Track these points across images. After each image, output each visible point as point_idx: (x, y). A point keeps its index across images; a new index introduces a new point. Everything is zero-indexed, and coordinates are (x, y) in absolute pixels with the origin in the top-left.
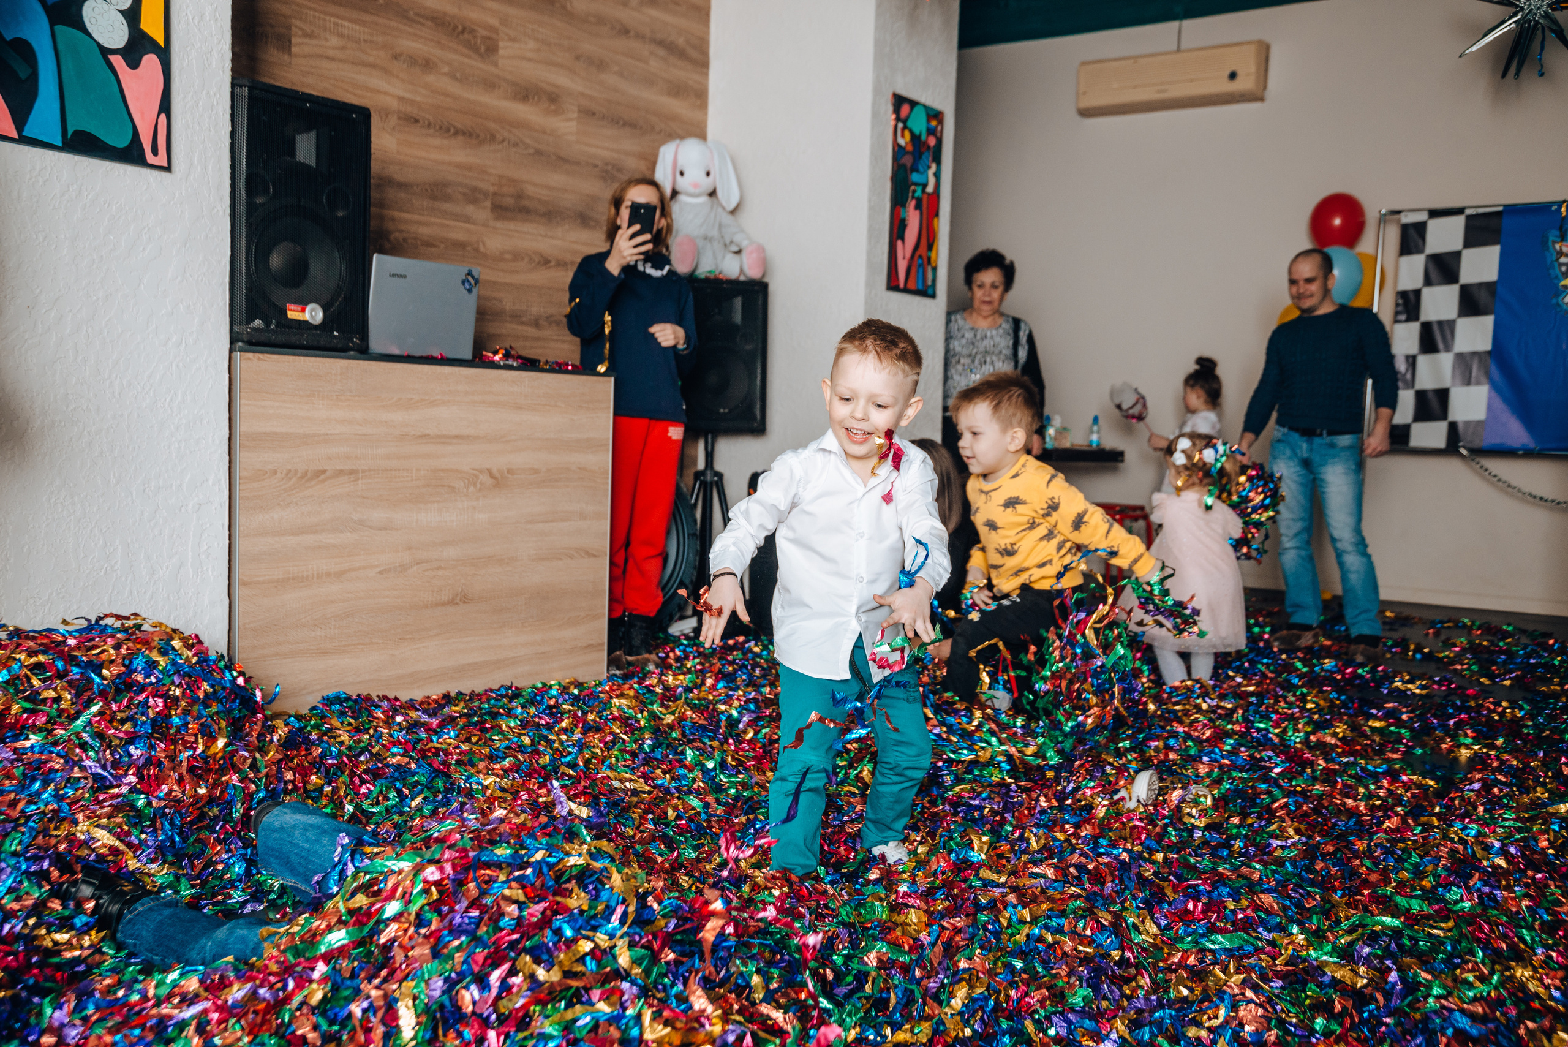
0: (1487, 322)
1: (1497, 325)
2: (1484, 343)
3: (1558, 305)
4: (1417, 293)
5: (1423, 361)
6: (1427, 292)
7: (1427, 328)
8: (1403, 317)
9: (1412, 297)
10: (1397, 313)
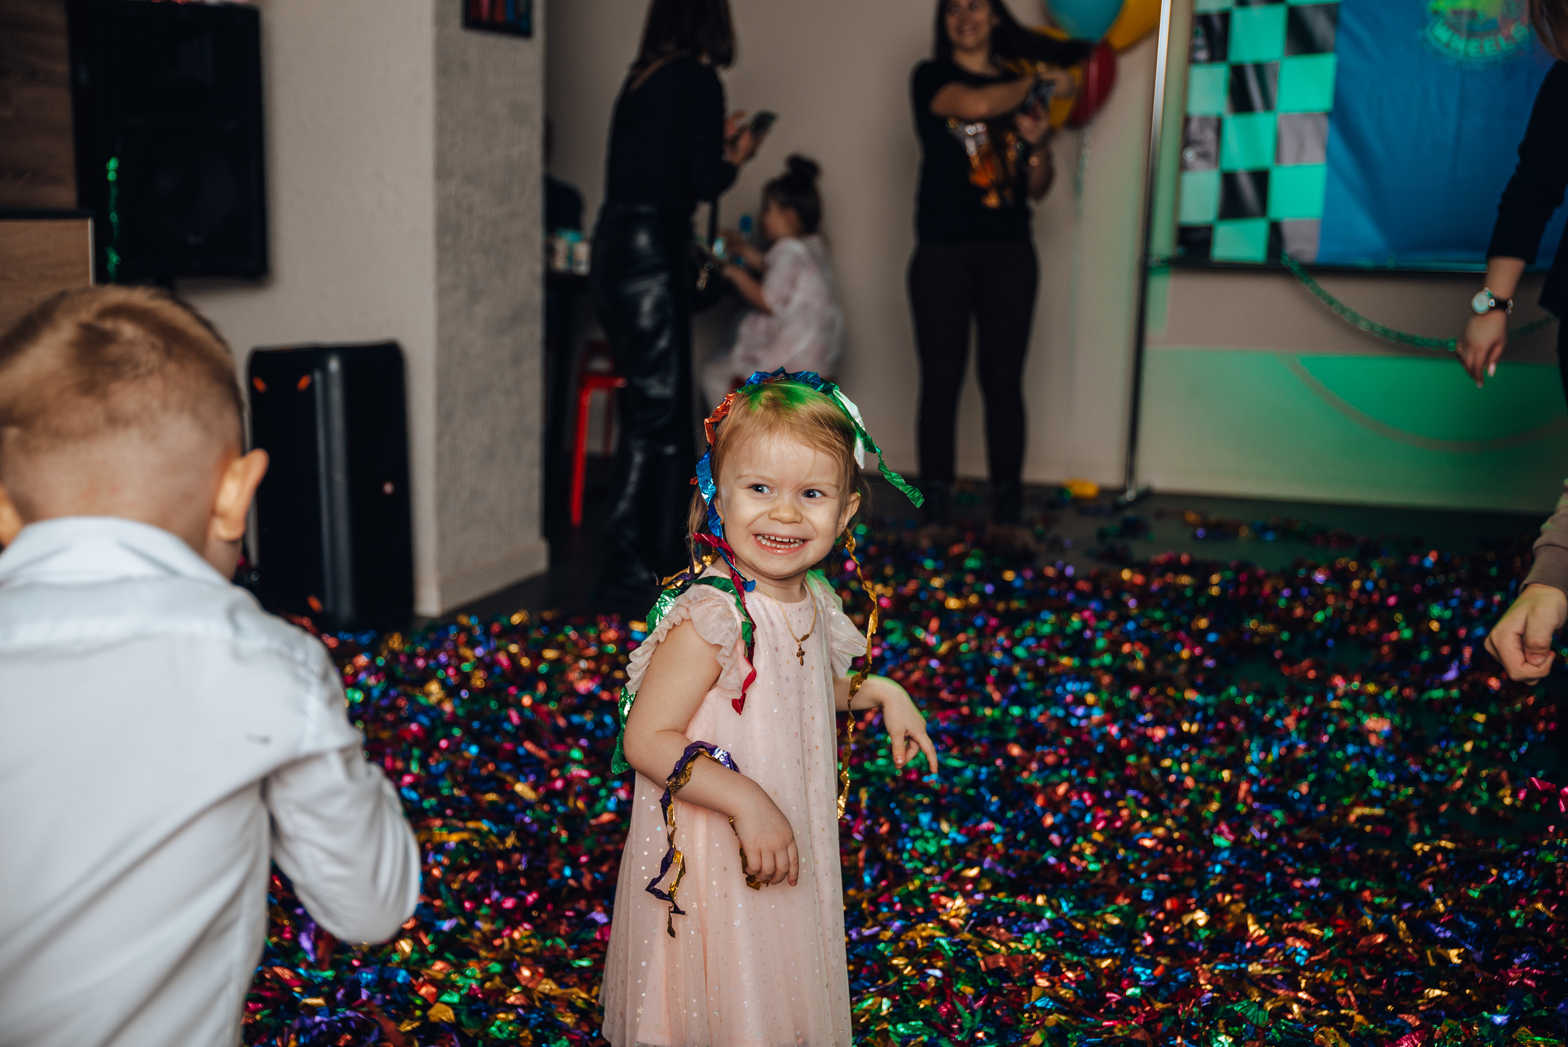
0: (1325, 65)
1: (1341, 71)
2: (1322, 100)
3: (1425, 40)
4: (1226, 17)
5: (1233, 125)
6: (1240, 18)
7: (1238, 73)
8: (1202, 55)
9: (1217, 23)
10: (1192, 49)
